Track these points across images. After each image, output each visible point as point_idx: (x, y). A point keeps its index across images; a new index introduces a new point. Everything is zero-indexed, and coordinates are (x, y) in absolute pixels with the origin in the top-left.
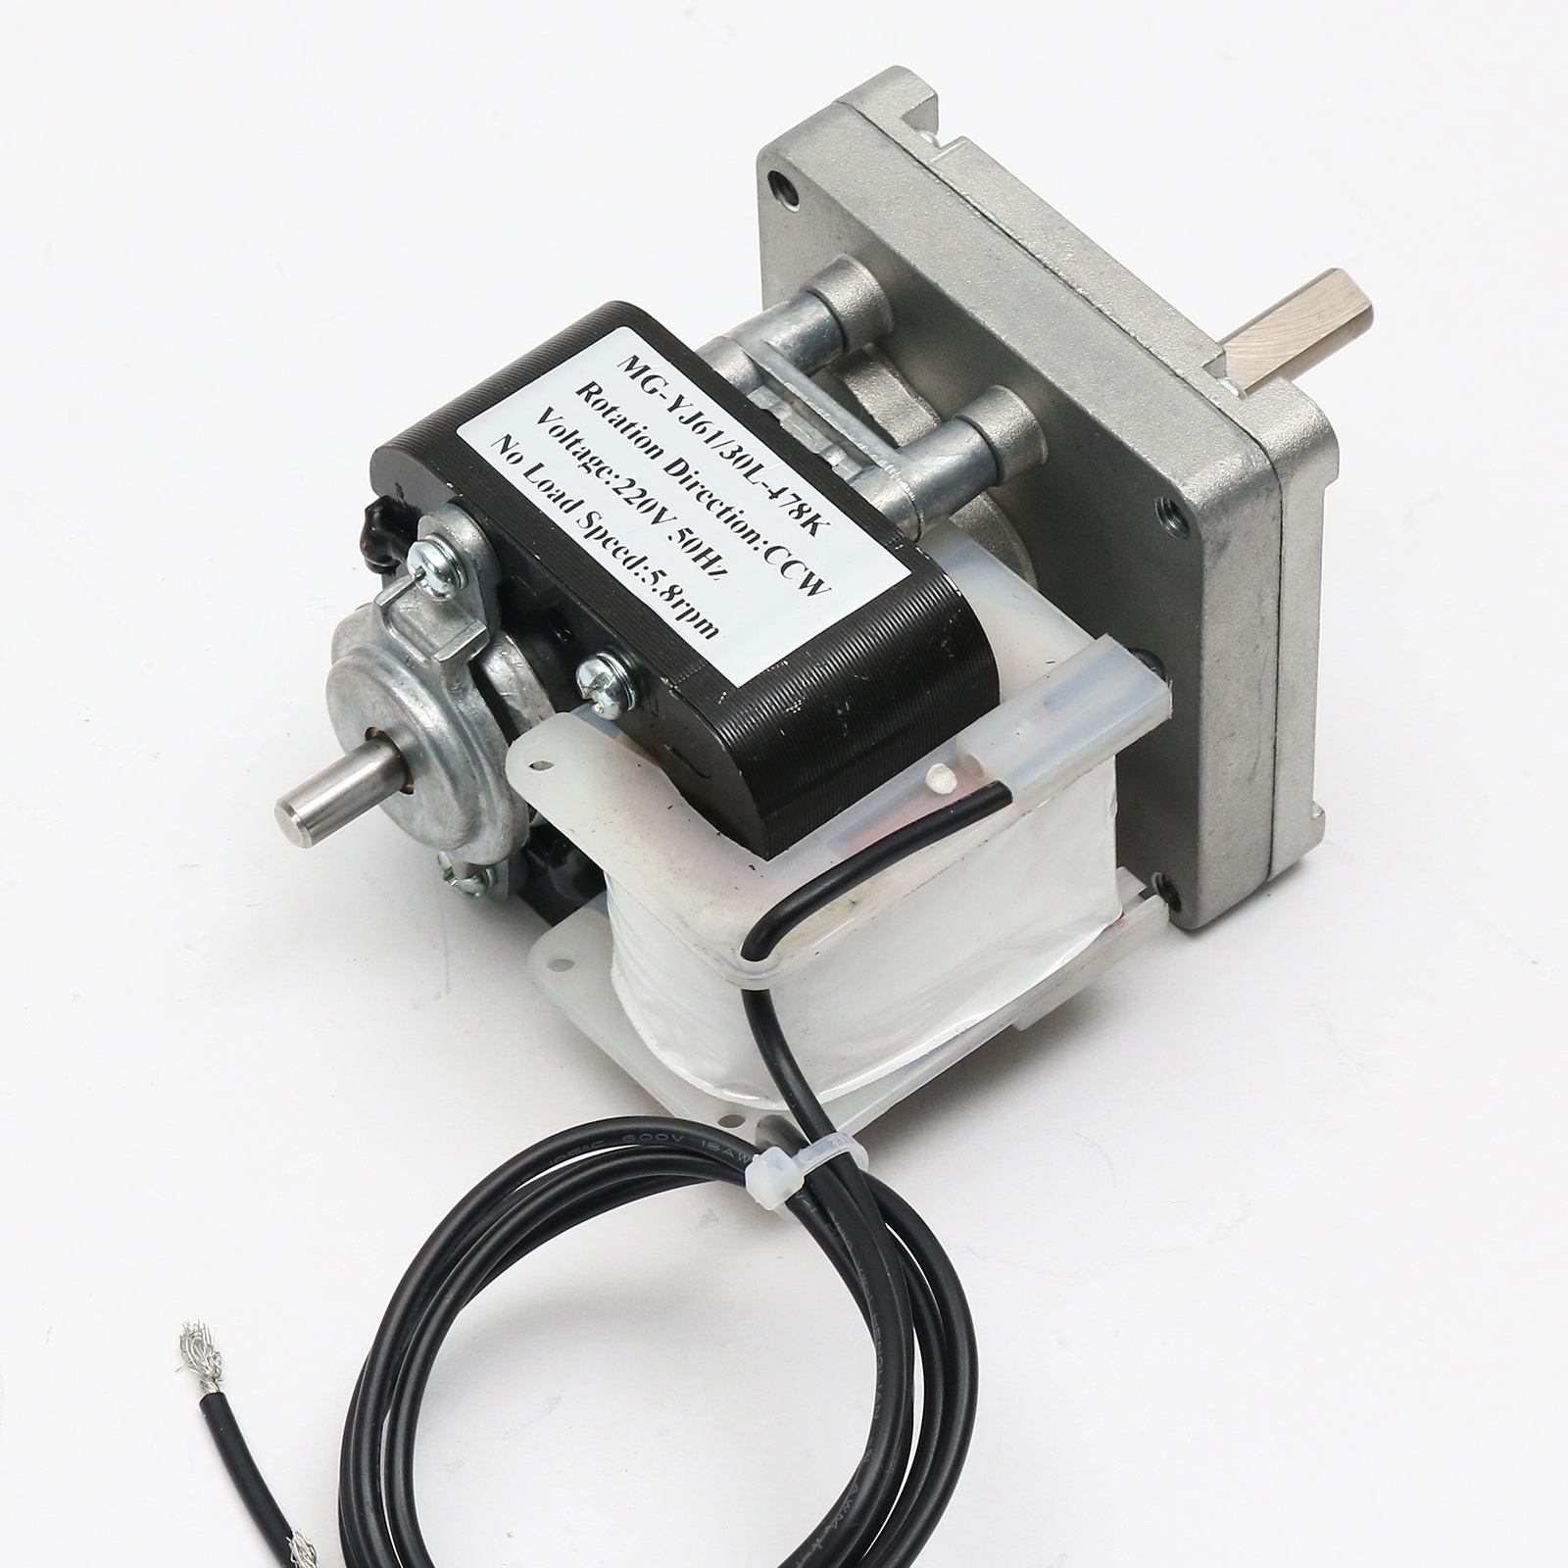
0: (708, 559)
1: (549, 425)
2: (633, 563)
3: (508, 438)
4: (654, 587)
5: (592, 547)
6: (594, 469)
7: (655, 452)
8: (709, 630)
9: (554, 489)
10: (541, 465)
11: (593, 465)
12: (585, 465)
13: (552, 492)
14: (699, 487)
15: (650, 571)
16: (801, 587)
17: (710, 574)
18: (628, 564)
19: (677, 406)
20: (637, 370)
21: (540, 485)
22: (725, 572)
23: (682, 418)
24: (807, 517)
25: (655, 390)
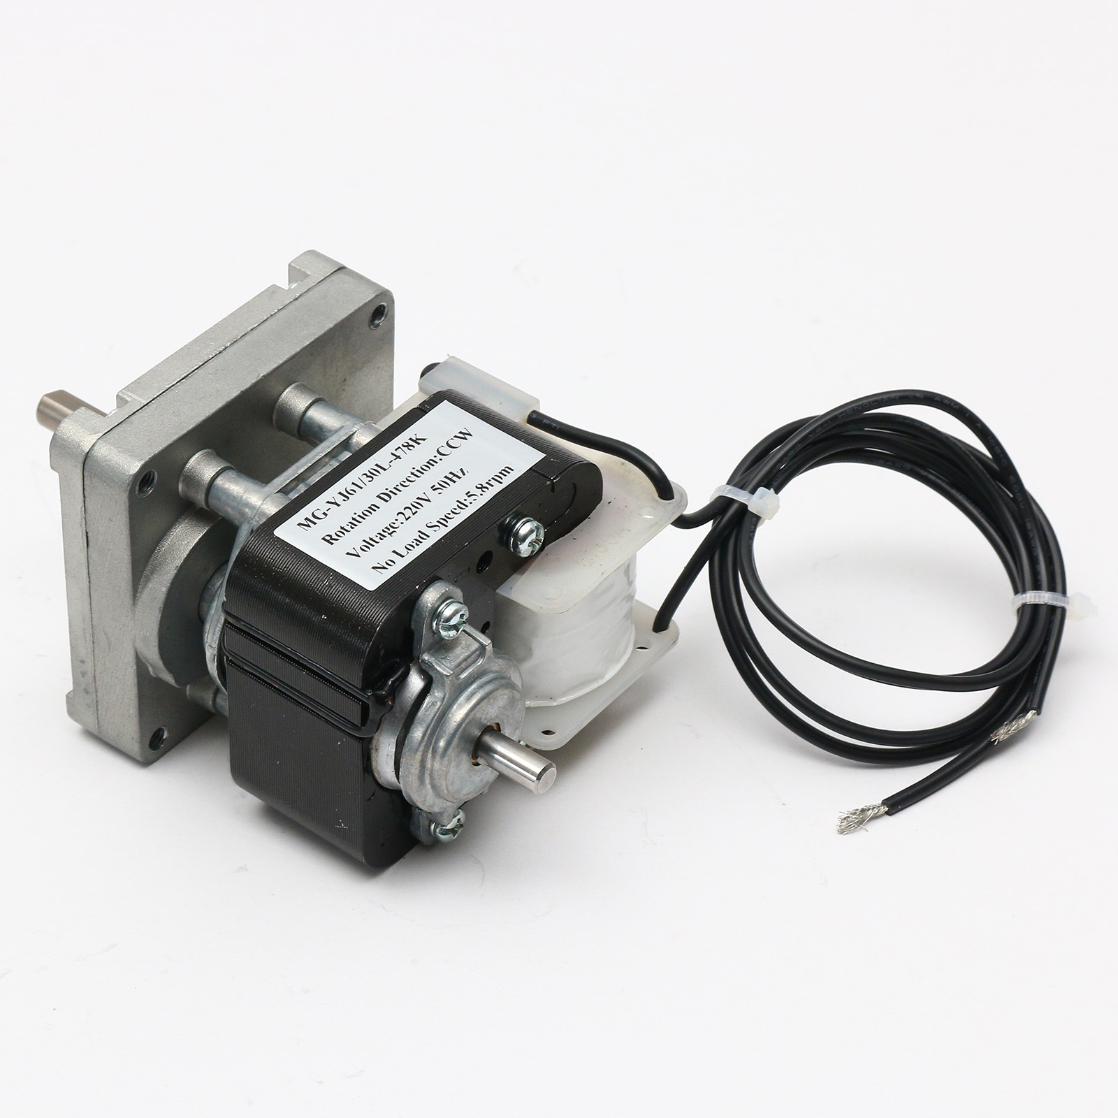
0: (452, 478)
1: (360, 552)
2: (462, 505)
3: (374, 568)
4: (479, 495)
5: (452, 524)
6: (392, 530)
7: (373, 508)
8: (507, 470)
9: (412, 544)
10: (394, 552)
11: (391, 530)
12: (390, 534)
13: (414, 544)
14: (398, 487)
15: (467, 498)
16: (466, 439)
17: (464, 474)
18: (463, 507)
19: (335, 503)
20: (308, 523)
21: (410, 550)
22: (461, 470)
23: (344, 500)
24: (411, 443)
25: (324, 514)
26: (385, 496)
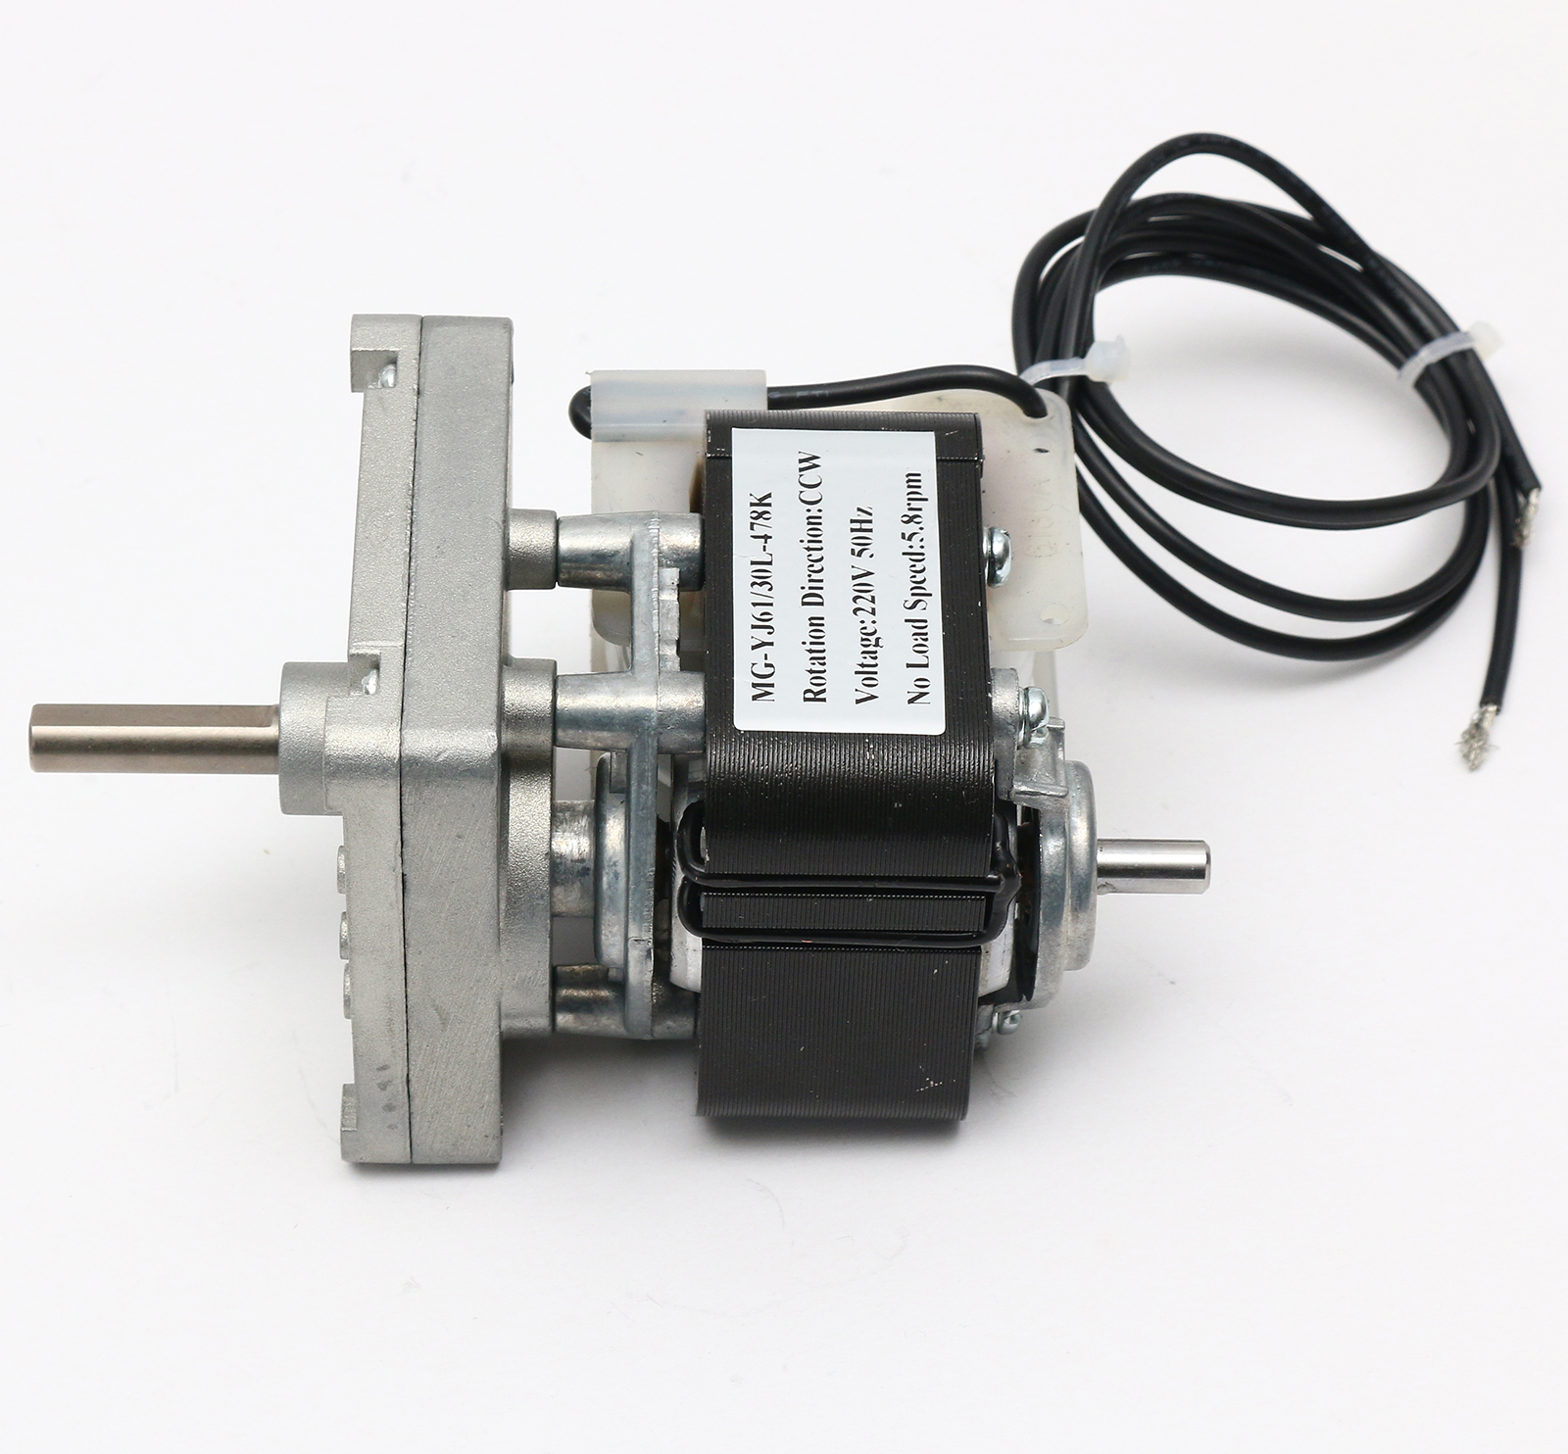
0: (862, 527)
1: (872, 691)
2: (916, 556)
3: (911, 701)
4: (919, 531)
5: (934, 583)
6: (873, 638)
7: (816, 623)
8: (913, 480)
9: (917, 642)
10: (909, 666)
11: (870, 641)
12: (877, 645)
13: (920, 642)
14: (812, 578)
15: (910, 543)
16: (818, 466)
17: (870, 514)
18: (921, 557)
19: (764, 644)
20: (763, 689)
21: (925, 652)
22: (859, 509)
23: (770, 633)
24: (760, 509)
25: (767, 665)
26: (812, 596)
